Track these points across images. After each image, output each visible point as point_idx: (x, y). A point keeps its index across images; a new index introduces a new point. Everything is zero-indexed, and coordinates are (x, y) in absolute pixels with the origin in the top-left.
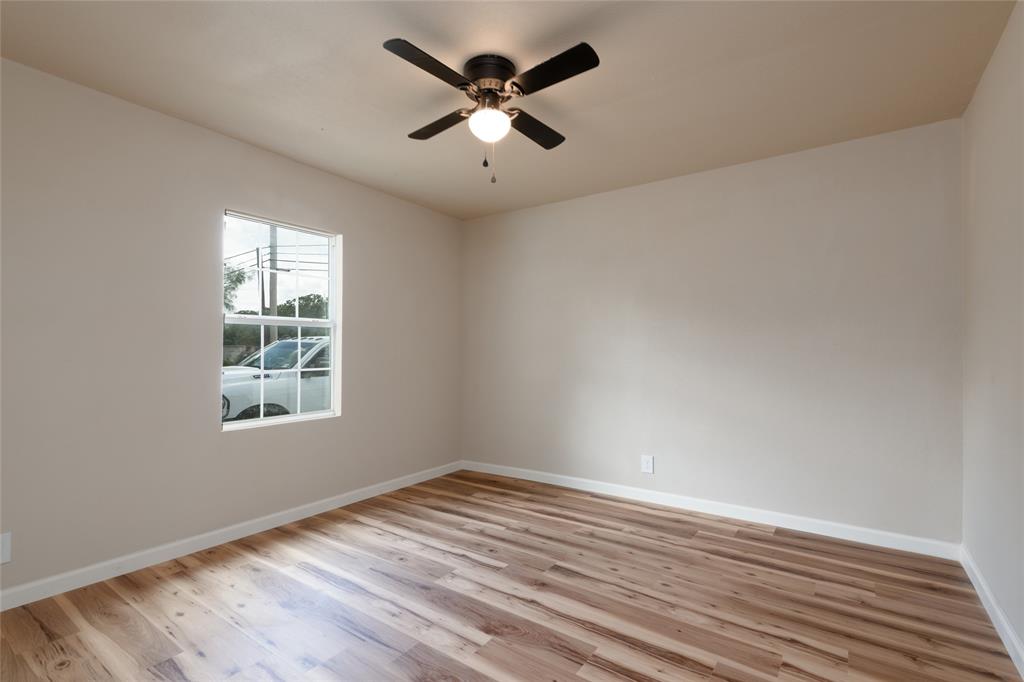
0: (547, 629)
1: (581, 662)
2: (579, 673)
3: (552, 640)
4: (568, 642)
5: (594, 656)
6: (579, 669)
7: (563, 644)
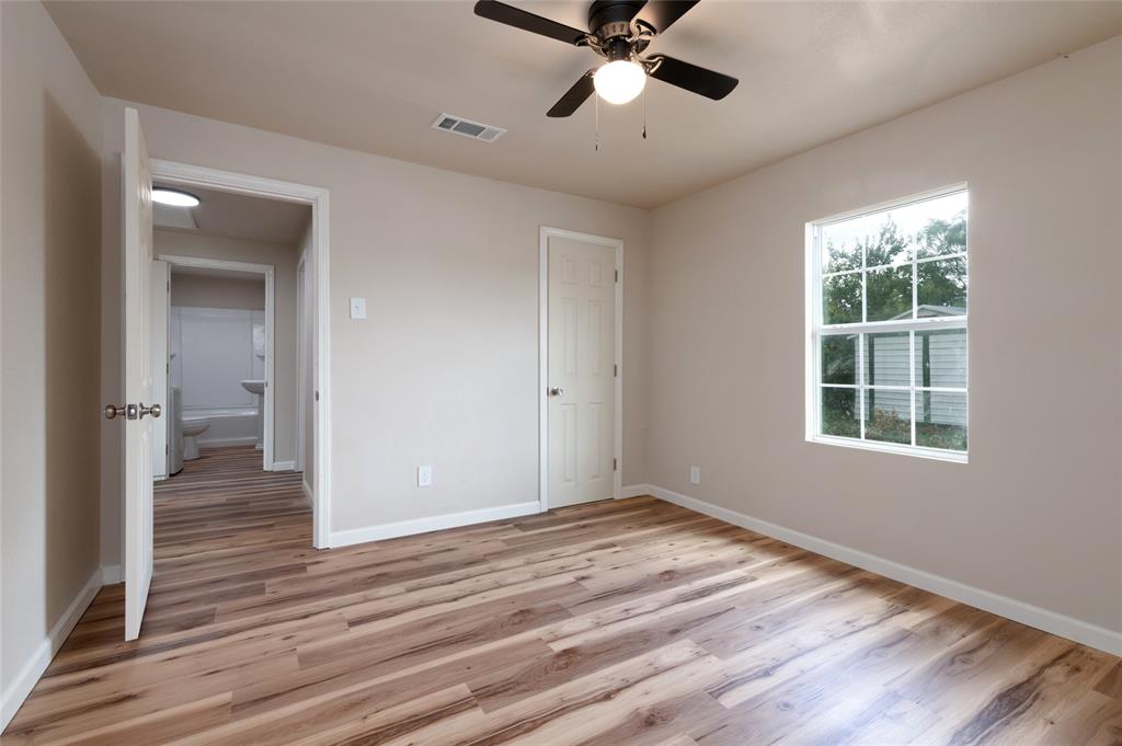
0: (544, 689)
1: (475, 693)
2: (464, 685)
3: (524, 687)
4: (512, 695)
5: (476, 705)
6: (469, 688)
7: (511, 692)
